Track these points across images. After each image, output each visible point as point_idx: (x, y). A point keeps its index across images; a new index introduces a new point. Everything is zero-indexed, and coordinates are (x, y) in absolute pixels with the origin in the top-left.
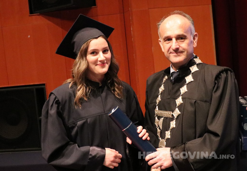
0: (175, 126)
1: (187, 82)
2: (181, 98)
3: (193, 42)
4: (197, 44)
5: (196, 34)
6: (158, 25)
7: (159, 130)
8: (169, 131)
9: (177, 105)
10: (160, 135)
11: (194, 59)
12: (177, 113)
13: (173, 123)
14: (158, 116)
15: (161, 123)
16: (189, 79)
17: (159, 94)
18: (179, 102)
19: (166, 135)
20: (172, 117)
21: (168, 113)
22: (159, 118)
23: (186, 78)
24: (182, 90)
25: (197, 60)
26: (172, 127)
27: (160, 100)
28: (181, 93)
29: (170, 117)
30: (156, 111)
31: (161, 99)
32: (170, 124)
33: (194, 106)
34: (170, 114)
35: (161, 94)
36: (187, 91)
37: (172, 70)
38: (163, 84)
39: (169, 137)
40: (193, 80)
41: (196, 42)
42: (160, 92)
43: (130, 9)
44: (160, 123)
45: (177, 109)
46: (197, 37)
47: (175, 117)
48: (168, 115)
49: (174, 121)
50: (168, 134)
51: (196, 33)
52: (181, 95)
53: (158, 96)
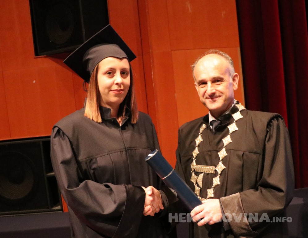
0: (219, 183)
1: (231, 132)
2: (224, 150)
3: (233, 85)
4: (238, 86)
5: (236, 75)
6: (192, 67)
7: (198, 188)
8: (212, 189)
9: (221, 158)
10: (199, 193)
11: (236, 105)
12: (221, 167)
13: (217, 179)
14: (196, 171)
15: (200, 180)
16: (232, 128)
17: (197, 146)
18: (223, 154)
19: (208, 193)
20: (215, 173)
21: (210, 168)
22: (197, 174)
23: (229, 127)
24: (225, 141)
25: (239, 106)
26: (216, 184)
27: (199, 153)
28: (224, 144)
29: (212, 173)
30: (193, 165)
31: (199, 151)
32: (213, 181)
33: (242, 159)
34: (212, 170)
35: (199, 146)
36: (231, 141)
37: (211, 118)
38: (200, 134)
39: (213, 196)
40: (237, 129)
41: (236, 84)
42: (197, 144)
43: (150, 50)
44: (198, 180)
45: (221, 163)
46: (237, 78)
47: (219, 173)
48: (210, 170)
49: (218, 177)
50: (210, 192)
51: (236, 73)
52: (225, 147)
53: (194, 148)
